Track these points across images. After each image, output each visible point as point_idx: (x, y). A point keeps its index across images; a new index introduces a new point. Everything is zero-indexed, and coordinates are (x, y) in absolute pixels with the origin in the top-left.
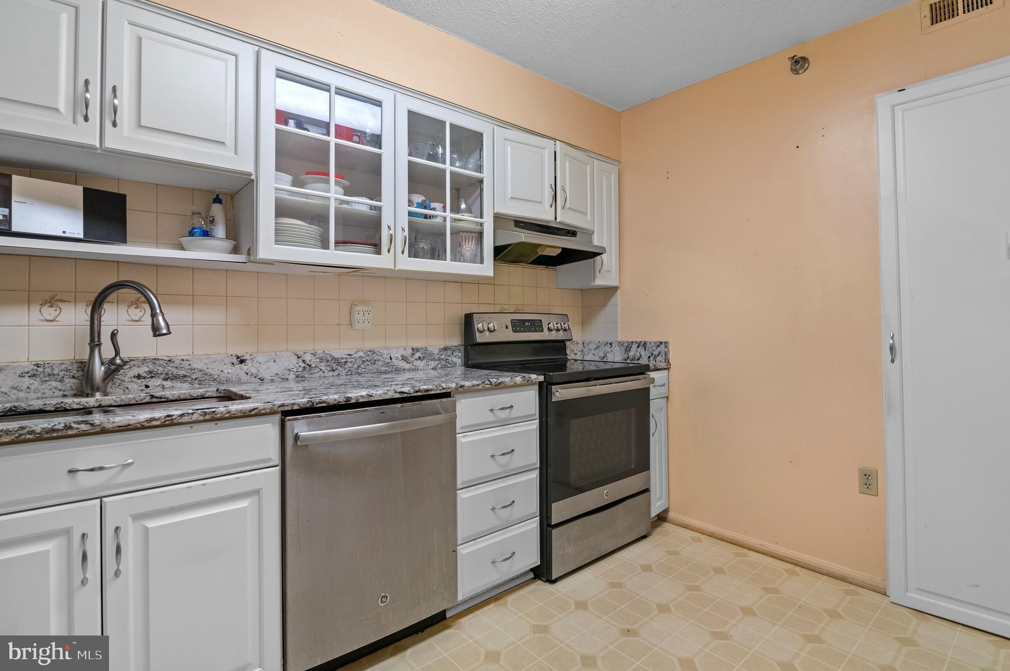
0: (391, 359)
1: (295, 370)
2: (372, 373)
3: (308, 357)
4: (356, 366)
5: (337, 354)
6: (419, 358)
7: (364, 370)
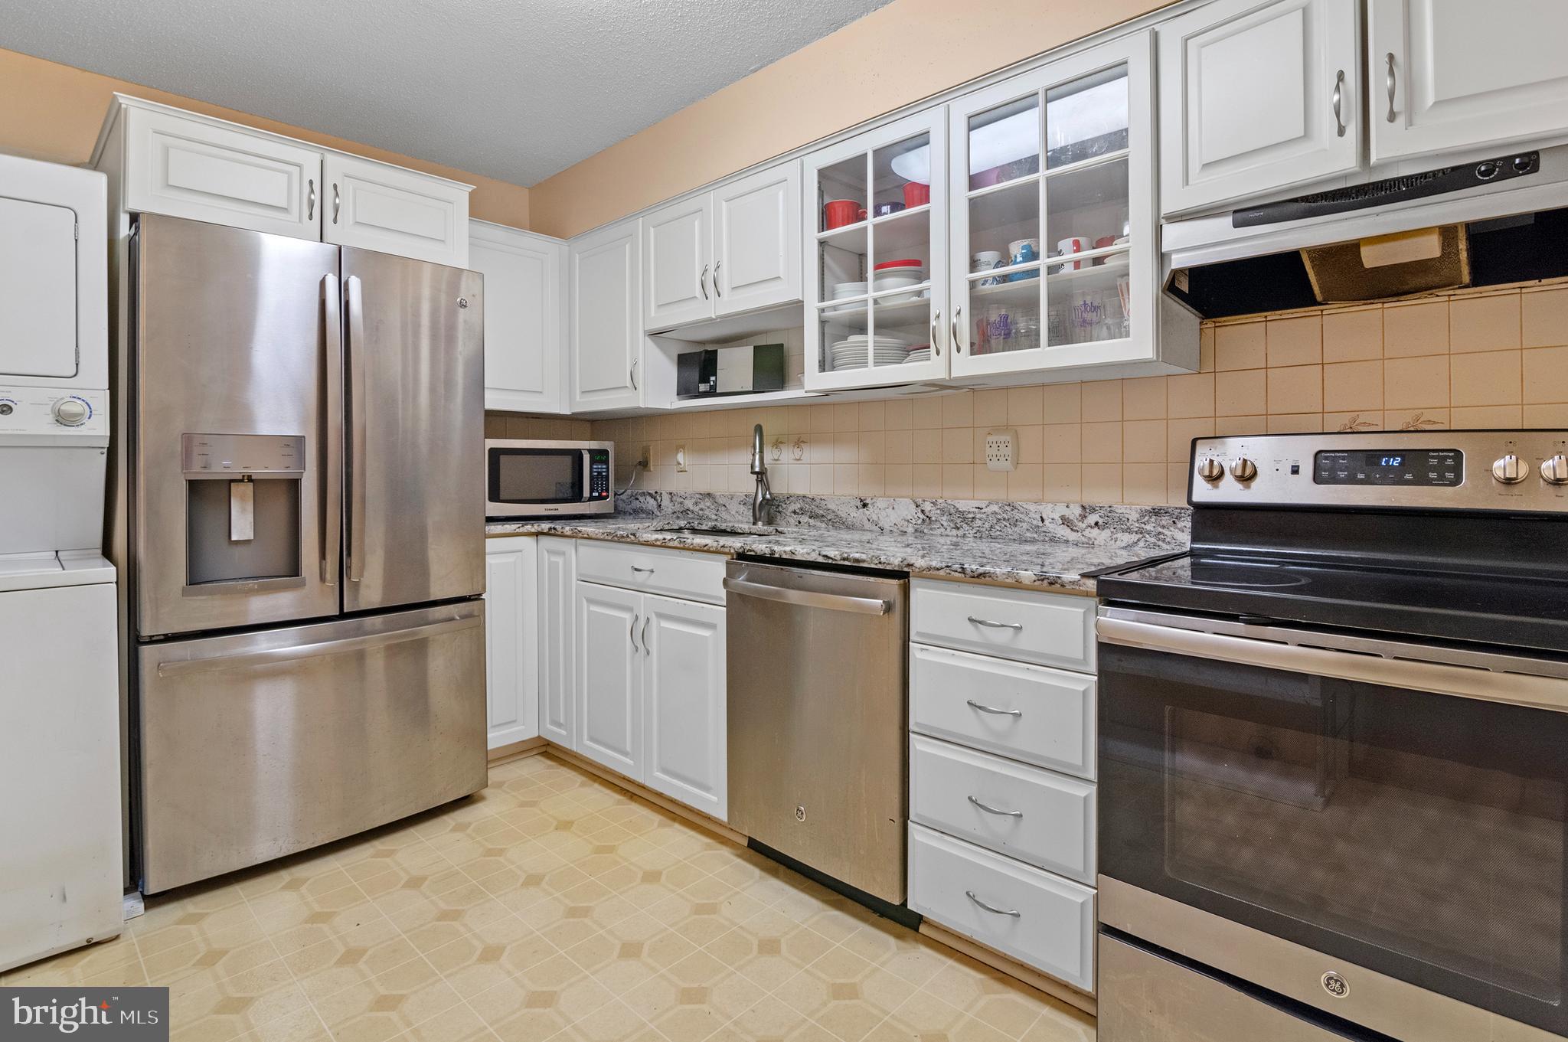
0: (1043, 520)
1: (914, 522)
2: (1011, 539)
3: (927, 507)
4: (987, 525)
5: (965, 505)
6: (1096, 524)
7: (999, 533)
